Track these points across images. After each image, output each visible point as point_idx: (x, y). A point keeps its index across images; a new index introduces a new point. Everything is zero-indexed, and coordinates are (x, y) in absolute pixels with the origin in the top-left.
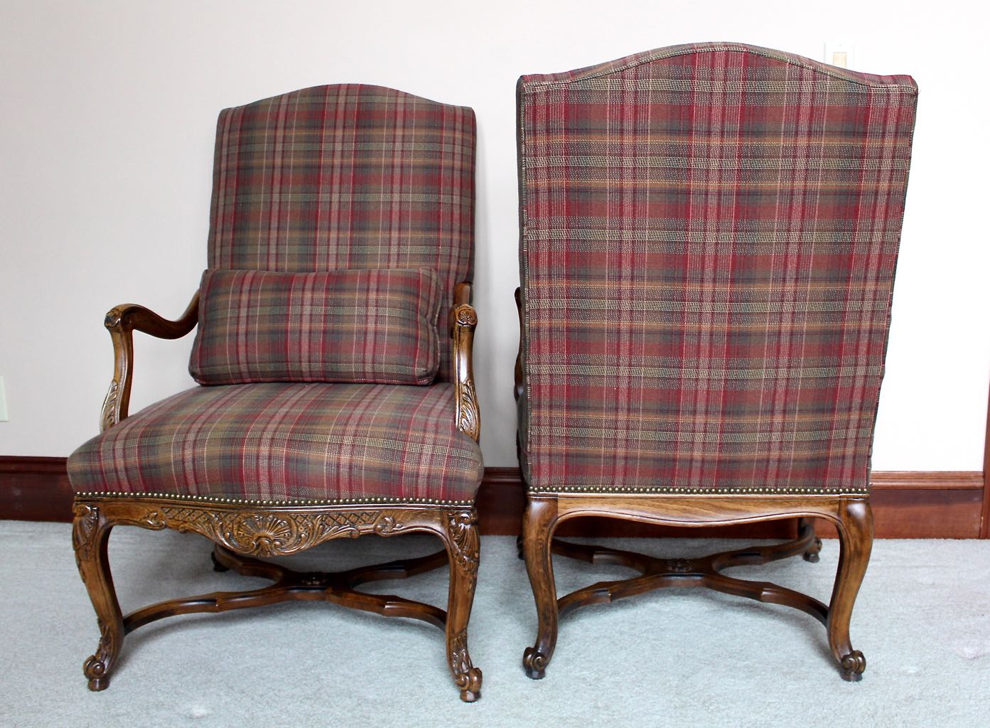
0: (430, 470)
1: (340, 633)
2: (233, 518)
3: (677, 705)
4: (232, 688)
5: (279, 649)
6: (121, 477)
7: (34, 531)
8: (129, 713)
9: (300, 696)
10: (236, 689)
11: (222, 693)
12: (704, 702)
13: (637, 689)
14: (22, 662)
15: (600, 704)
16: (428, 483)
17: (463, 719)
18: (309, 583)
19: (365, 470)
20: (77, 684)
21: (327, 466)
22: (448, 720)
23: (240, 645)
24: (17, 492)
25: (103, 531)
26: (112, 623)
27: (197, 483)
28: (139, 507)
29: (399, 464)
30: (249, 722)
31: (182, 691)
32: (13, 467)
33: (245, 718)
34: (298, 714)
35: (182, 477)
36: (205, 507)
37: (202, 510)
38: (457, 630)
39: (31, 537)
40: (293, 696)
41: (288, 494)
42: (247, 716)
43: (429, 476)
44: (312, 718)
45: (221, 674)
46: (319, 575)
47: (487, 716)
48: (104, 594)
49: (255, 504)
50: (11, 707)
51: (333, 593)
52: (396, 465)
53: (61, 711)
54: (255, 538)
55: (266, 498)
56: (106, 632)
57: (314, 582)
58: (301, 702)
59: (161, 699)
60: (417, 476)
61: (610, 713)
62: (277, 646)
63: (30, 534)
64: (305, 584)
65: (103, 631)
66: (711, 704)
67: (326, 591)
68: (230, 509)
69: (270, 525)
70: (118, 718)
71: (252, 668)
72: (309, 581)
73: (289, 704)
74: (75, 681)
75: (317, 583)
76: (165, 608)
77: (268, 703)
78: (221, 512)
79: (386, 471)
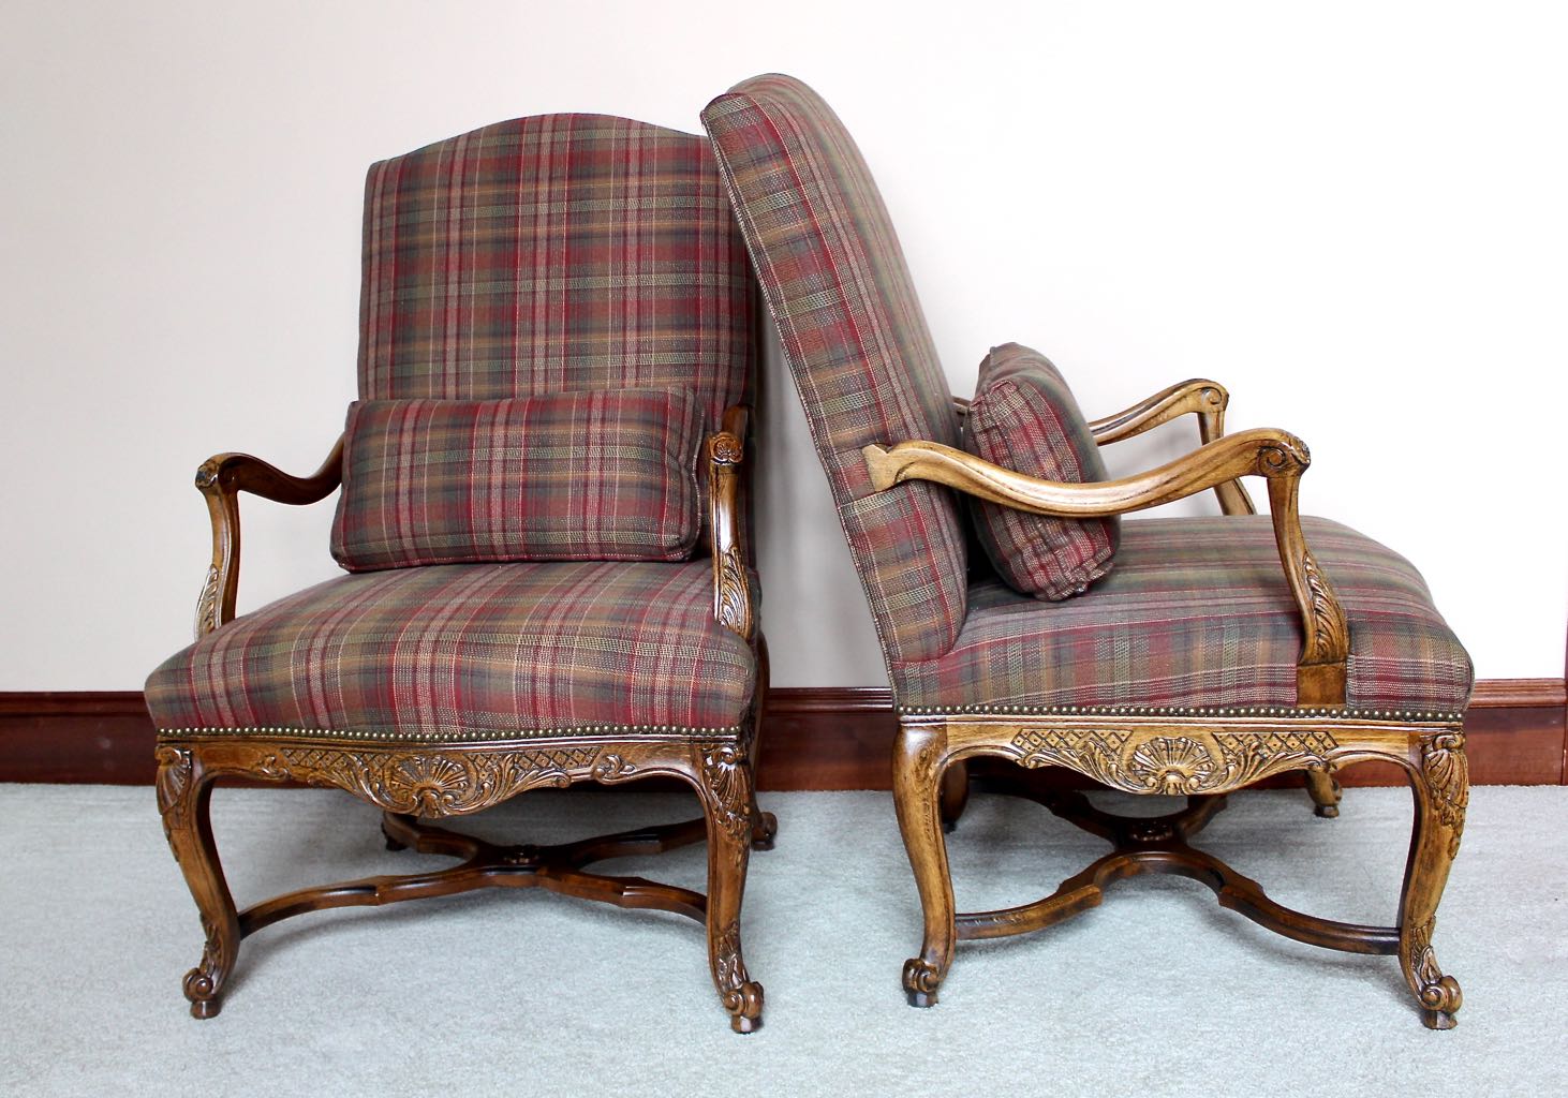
0: (671, 682)
1: (559, 935)
2: (383, 761)
3: (1059, 1036)
4: (394, 1014)
5: (467, 958)
6: (221, 705)
7: (130, 799)
8: (243, 1049)
9: (492, 1026)
10: (399, 1016)
11: (378, 1022)
12: (1102, 1031)
13: (999, 1012)
14: (99, 980)
15: (940, 1035)
16: (669, 701)
17: (731, 1057)
18: (515, 861)
19: (574, 685)
20: (174, 1009)
21: (517, 679)
22: (707, 1059)
23: (412, 954)
24: (106, 744)
25: (200, 785)
26: (221, 920)
27: (328, 711)
28: (249, 747)
29: (624, 674)
30: (414, 1063)
31: (321, 1019)
32: (99, 708)
33: (409, 1057)
34: (488, 1052)
35: (307, 703)
36: (343, 746)
37: (339, 751)
38: (723, 925)
39: (125, 808)
40: (481, 1025)
41: (461, 724)
42: (412, 1054)
43: (670, 693)
44: (506, 1057)
45: (379, 994)
46: (530, 850)
47: (768, 1053)
48: (207, 878)
49: (414, 739)
50: (79, 1042)
51: (547, 876)
52: (620, 675)
53: (148, 1047)
54: (416, 790)
55: (429, 731)
56: (213, 934)
57: (521, 860)
58: (493, 1034)
59: (291, 1030)
60: (653, 691)
61: (955, 1047)
62: (465, 954)
63: (124, 803)
64: (509, 863)
65: (208, 931)
66: (1111, 1035)
67: (538, 873)
68: (378, 747)
69: (437, 770)
70: (227, 1057)
71: (426, 986)
72: (513, 859)
73: (474, 1037)
74: (171, 1005)
75: (527, 861)
76: (301, 900)
77: (443, 1035)
78: (364, 753)
79: (606, 686)
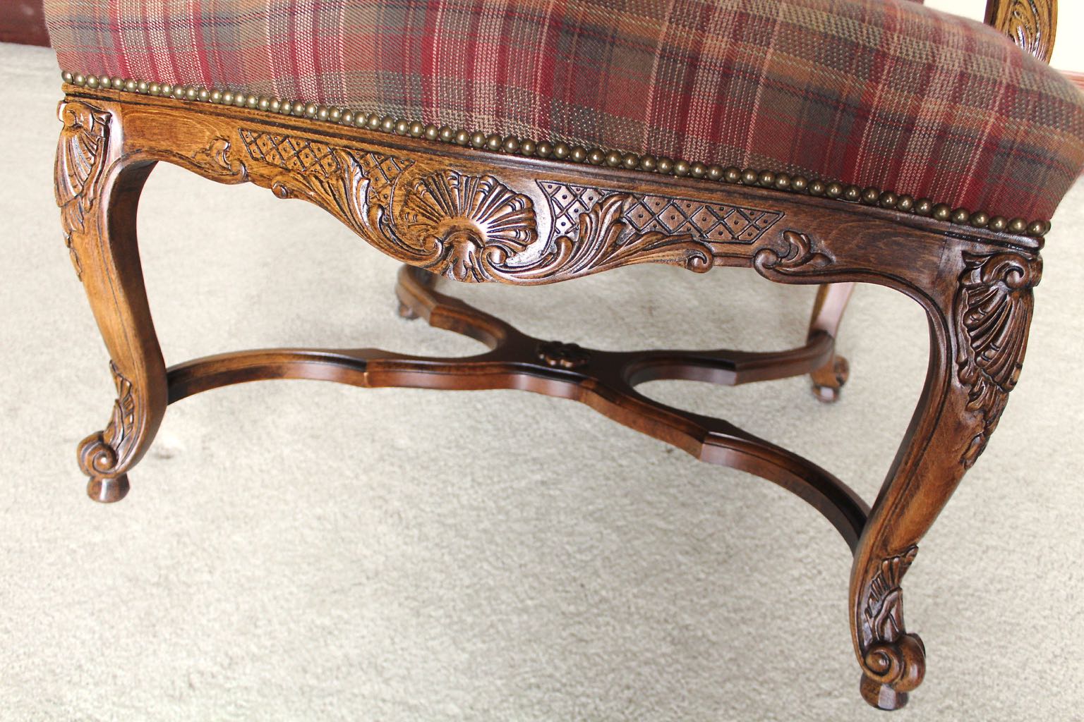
0: (949, 116)
2: (395, 171)
6: (155, 43)
16: (936, 152)
18: (553, 363)
19: (767, 86)
21: (662, 57)
25: (117, 170)
26: (137, 375)
27: (318, 70)
28: (193, 120)
29: (862, 85)
35: (285, 53)
36: (333, 135)
37: (327, 144)
38: (895, 543)
41: (544, 124)
43: (942, 134)
46: (573, 351)
48: (117, 310)
49: (452, 142)
51: (593, 390)
52: (852, 84)
54: (442, 230)
55: (484, 122)
56: (125, 392)
57: (562, 362)
60: (910, 127)
64: (545, 363)
65: (121, 386)
67: (583, 384)
68: (391, 146)
69: (485, 199)
72: (553, 359)
75: (568, 365)
78: (368, 152)
79: (819, 98)
